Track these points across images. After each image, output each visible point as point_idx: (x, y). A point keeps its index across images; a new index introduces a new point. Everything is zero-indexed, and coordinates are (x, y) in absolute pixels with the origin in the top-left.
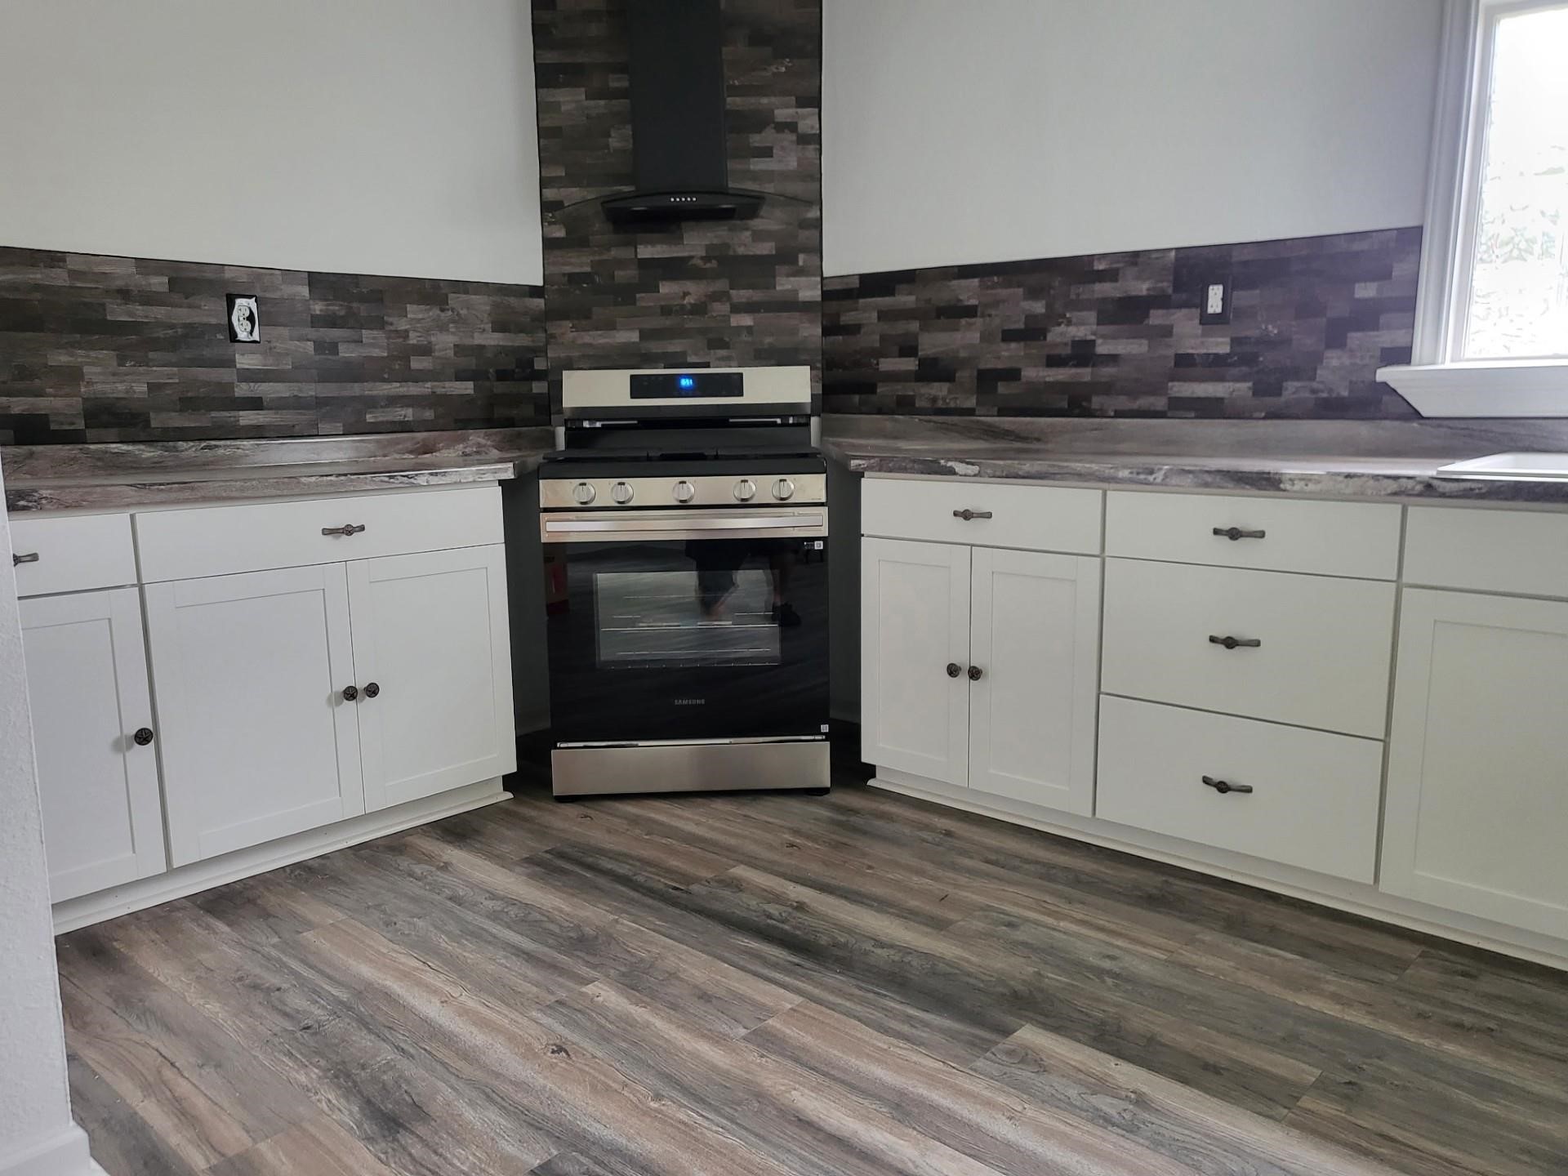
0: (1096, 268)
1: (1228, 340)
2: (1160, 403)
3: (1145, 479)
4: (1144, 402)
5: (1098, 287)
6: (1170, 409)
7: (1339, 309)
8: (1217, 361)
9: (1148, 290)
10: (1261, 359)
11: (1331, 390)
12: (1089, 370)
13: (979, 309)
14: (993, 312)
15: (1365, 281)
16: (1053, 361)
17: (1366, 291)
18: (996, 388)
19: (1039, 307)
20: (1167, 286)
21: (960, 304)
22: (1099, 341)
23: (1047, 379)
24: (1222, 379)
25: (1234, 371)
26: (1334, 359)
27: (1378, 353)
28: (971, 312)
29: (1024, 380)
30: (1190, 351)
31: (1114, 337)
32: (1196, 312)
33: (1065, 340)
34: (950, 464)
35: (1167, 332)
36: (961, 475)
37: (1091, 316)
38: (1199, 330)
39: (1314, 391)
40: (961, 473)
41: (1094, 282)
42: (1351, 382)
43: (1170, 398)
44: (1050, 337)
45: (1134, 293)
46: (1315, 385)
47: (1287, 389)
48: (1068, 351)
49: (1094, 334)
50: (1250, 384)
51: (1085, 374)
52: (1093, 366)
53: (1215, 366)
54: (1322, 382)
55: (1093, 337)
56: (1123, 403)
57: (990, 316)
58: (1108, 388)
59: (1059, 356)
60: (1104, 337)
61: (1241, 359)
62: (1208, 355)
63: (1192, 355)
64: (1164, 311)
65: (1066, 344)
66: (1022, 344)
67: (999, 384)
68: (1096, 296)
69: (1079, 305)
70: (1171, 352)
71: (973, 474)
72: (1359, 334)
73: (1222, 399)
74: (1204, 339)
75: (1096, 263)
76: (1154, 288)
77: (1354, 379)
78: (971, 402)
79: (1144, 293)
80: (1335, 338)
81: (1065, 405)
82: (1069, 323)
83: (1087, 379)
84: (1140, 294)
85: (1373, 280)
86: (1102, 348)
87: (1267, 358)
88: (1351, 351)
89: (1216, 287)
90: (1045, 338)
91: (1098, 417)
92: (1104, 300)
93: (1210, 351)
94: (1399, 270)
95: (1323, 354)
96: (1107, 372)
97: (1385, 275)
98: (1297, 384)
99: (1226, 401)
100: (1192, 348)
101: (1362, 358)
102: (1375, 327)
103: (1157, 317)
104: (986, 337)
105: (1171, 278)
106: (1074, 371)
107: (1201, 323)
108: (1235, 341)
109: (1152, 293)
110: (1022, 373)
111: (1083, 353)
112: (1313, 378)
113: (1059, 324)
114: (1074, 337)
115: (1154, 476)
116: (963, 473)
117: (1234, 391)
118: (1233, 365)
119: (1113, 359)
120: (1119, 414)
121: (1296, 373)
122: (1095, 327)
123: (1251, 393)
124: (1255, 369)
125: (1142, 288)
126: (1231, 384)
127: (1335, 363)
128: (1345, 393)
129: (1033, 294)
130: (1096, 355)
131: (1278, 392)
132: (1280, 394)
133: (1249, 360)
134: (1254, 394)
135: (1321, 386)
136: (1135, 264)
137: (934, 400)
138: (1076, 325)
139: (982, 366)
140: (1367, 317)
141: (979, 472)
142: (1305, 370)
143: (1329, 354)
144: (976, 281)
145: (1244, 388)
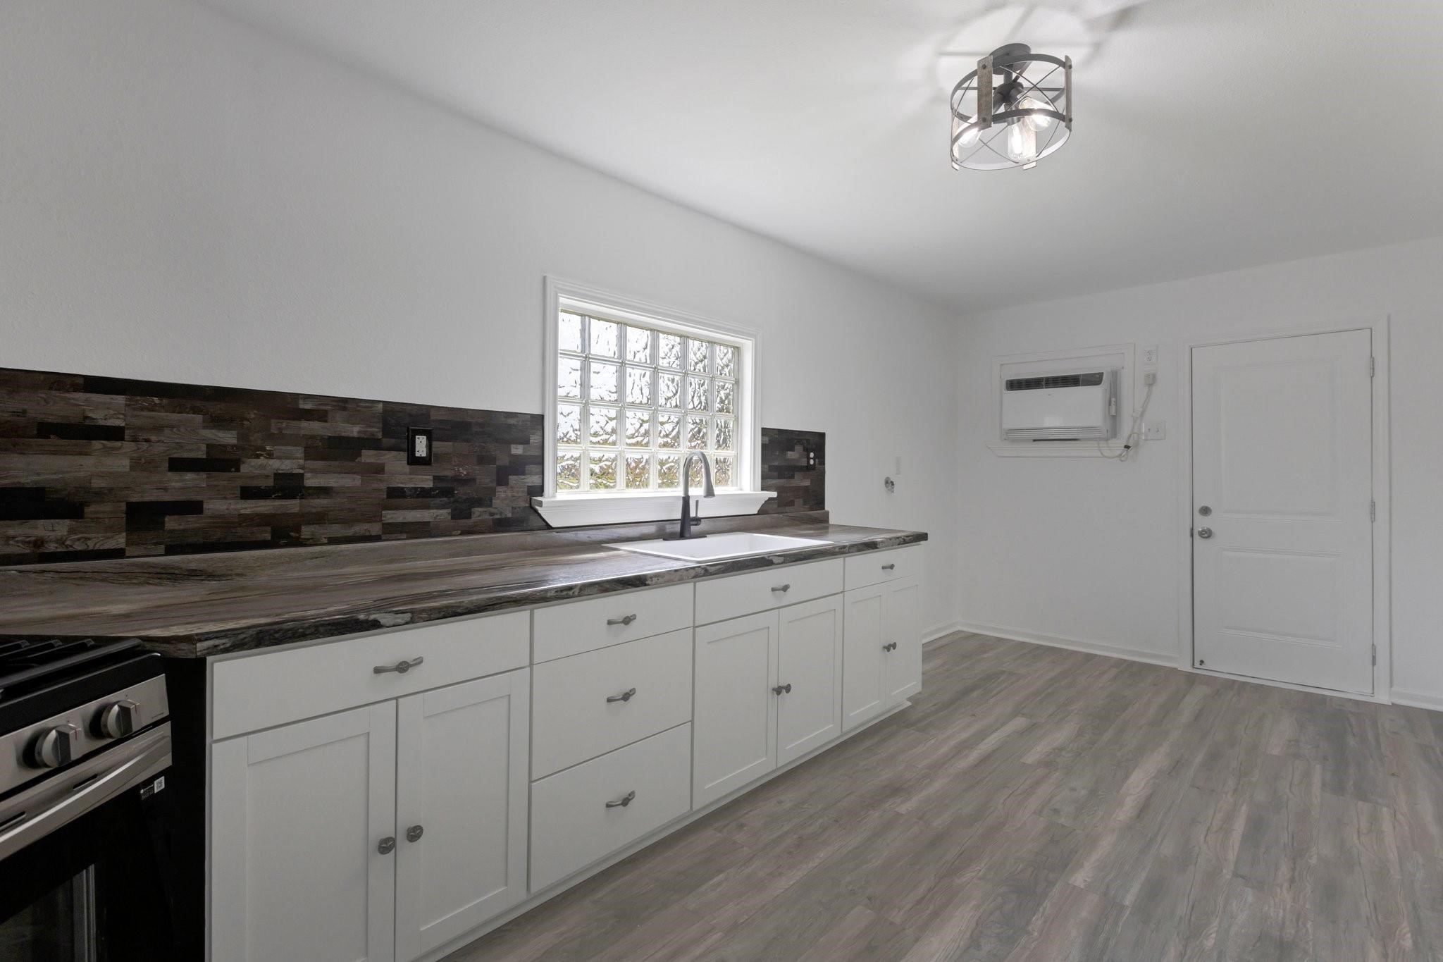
0: (301, 406)
1: (431, 477)
2: (375, 529)
3: (567, 594)
4: (360, 529)
5: (304, 424)
6: (384, 533)
7: (503, 460)
8: (423, 493)
9: (359, 432)
10: (456, 492)
11: (501, 513)
12: (296, 502)
13: (127, 432)
14: (153, 438)
15: (517, 444)
16: (248, 493)
17: (517, 450)
18: (163, 523)
19: (228, 437)
20: (376, 431)
21: (88, 422)
22: (308, 475)
23: (243, 512)
24: (427, 507)
25: (438, 501)
26: (502, 492)
27: (526, 489)
28: (115, 434)
29: (206, 512)
30: (402, 486)
31: (325, 472)
32: (404, 455)
33: (265, 472)
34: (372, 617)
35: (379, 469)
36: (387, 627)
37: (299, 452)
38: (407, 468)
39: (492, 514)
40: (387, 625)
41: (300, 420)
42: (513, 508)
43: (383, 524)
44: (244, 469)
45: (344, 434)
46: (492, 510)
47: (474, 513)
48: (270, 483)
49: (303, 468)
50: (449, 511)
51: (293, 506)
52: (302, 498)
53: (422, 497)
54: (496, 508)
55: (301, 471)
56: (337, 530)
57: (147, 441)
58: (320, 518)
59: (258, 488)
60: (314, 471)
61: (443, 492)
62: (416, 489)
63: (403, 488)
64: (375, 452)
65: (267, 477)
66: (203, 475)
67: (166, 519)
68: (303, 432)
69: (280, 439)
70: (383, 486)
71: (403, 622)
72: (515, 477)
73: (429, 522)
74: (412, 476)
75: (301, 402)
76: (365, 432)
77: (514, 506)
78: (119, 541)
79: (355, 435)
80: (502, 480)
81: (268, 537)
82: (270, 455)
83: (296, 510)
84: (351, 435)
85: (521, 443)
86: (311, 481)
87: (461, 492)
88: (511, 487)
89: (421, 437)
90: (238, 470)
91: (311, 545)
92: (312, 437)
93: (417, 486)
94: (534, 439)
95: (495, 489)
96: (319, 503)
97: (525, 442)
98: (480, 509)
99: (431, 524)
100: (402, 483)
101: (518, 492)
102: (523, 473)
103: (368, 456)
104: (136, 464)
105: (381, 425)
106: (278, 503)
107: (408, 464)
108: (436, 478)
109: (363, 436)
110: (204, 506)
111: (288, 486)
112: (490, 506)
113: (258, 456)
114: (278, 469)
115: (573, 591)
116: (392, 623)
117: (437, 516)
118: (434, 497)
119: (324, 491)
120: (332, 541)
121: (480, 502)
122: (302, 462)
123: (450, 518)
124: (452, 499)
125: (354, 431)
126: (435, 511)
127: (503, 495)
128: (510, 515)
129: (218, 422)
130: (304, 487)
131: (469, 516)
132: (470, 518)
133: (447, 493)
134: (452, 518)
135: (496, 511)
136: (344, 409)
137: (39, 543)
138: (279, 458)
139: (135, 498)
140: (518, 467)
141: (411, 618)
142: (484, 500)
143: (499, 489)
144: (120, 400)
145: (444, 514)
